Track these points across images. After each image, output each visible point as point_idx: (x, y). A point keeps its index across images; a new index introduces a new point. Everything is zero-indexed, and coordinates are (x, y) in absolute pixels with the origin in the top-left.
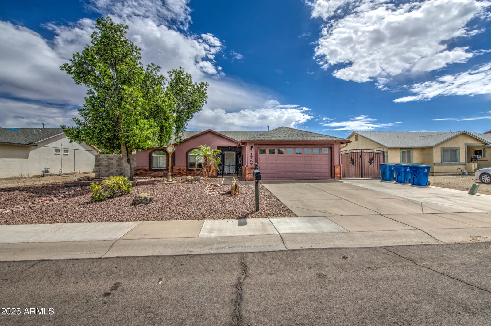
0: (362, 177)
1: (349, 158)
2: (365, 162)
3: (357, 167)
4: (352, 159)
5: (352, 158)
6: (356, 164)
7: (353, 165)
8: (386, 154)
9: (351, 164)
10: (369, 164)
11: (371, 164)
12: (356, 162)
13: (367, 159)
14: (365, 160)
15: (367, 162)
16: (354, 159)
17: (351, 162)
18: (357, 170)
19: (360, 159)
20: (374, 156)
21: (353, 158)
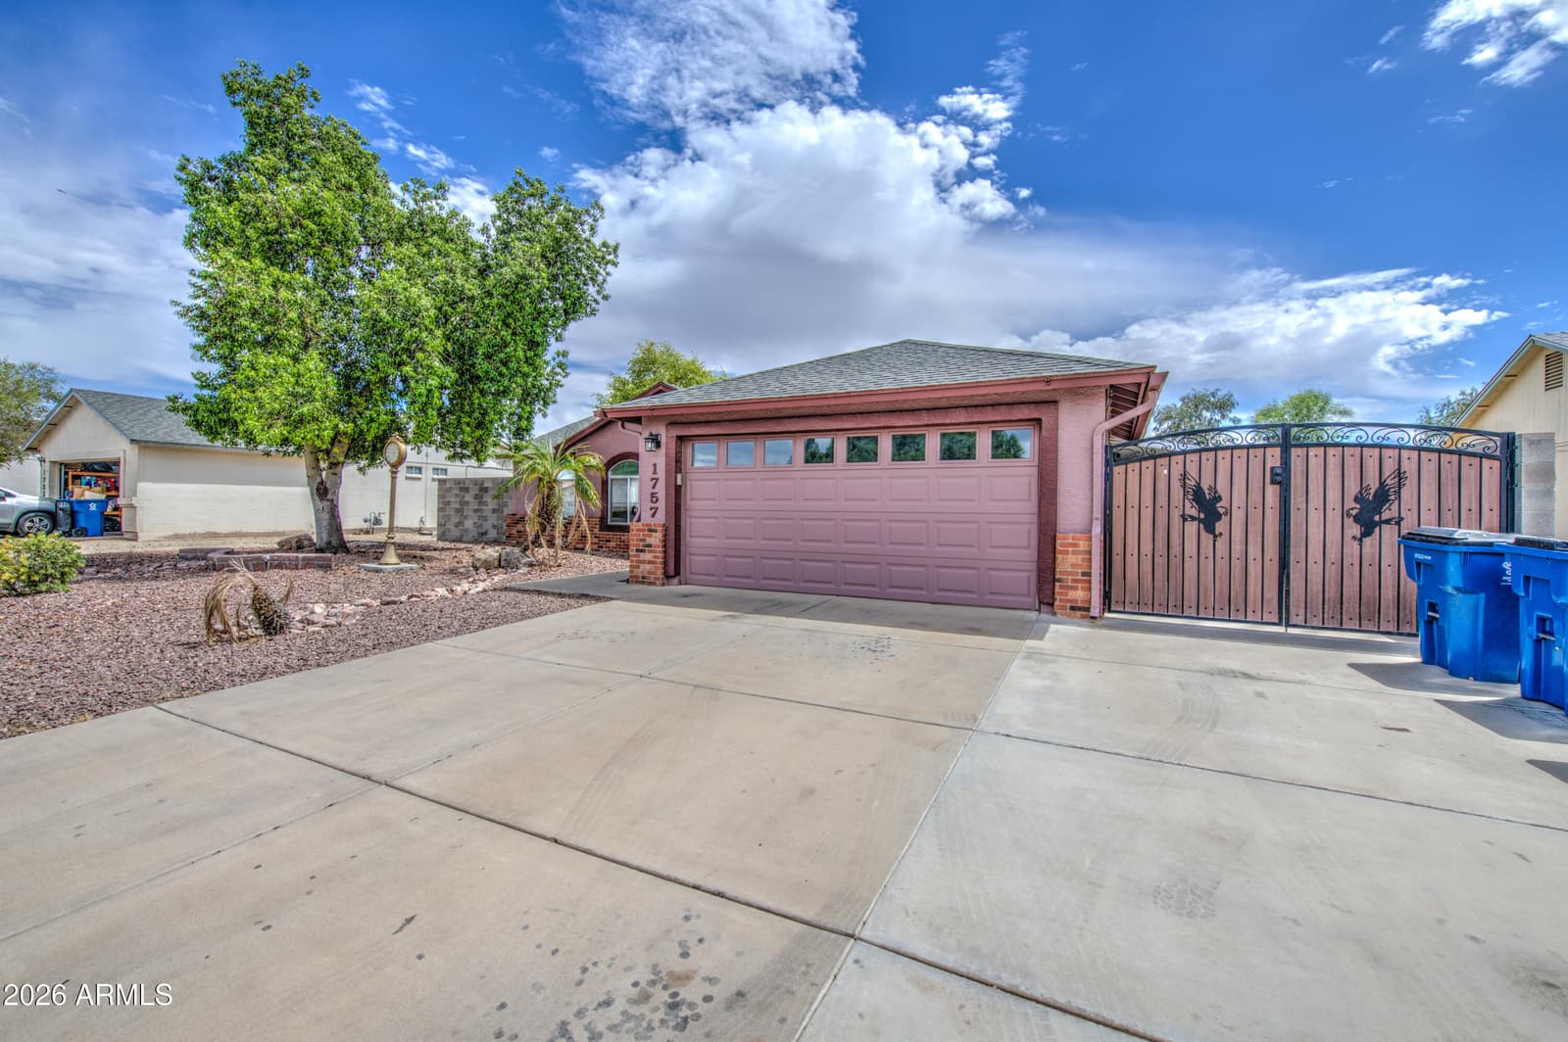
0: (1284, 618)
1: (1176, 485)
2: (1315, 517)
3: (1238, 547)
4: (1198, 488)
5: (1205, 487)
6: (1233, 525)
7: (1210, 529)
8: (1526, 458)
9: (1192, 527)
10: (1355, 530)
11: (1367, 533)
12: (1238, 516)
13: (1333, 495)
14: (1316, 500)
15: (1334, 516)
16: (1222, 488)
17: (1194, 512)
18: (1237, 565)
19: (1272, 492)
20: (1400, 475)
21: (1213, 489)
